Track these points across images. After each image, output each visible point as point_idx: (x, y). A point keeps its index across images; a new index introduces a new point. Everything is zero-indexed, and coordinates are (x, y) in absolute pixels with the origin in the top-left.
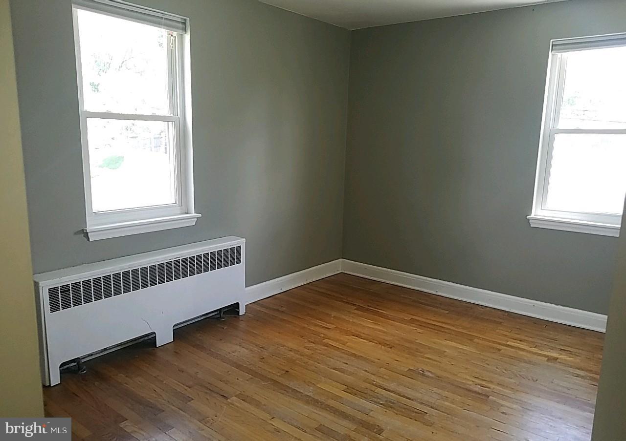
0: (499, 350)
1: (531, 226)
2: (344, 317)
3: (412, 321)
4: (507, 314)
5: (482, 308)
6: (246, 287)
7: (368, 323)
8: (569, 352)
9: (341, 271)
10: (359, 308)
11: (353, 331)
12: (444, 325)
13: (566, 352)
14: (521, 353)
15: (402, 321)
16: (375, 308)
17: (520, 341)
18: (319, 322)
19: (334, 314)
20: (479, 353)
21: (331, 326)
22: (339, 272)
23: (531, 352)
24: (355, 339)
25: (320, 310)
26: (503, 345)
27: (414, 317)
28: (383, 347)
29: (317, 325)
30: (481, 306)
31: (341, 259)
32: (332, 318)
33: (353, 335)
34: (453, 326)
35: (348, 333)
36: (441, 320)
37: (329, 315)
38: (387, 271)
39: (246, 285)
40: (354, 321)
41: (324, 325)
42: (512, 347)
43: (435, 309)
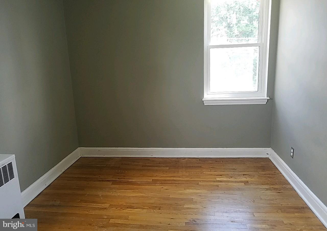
0: (218, 186)
1: (205, 105)
2: (109, 194)
3: (155, 182)
4: (198, 160)
5: (184, 160)
6: (21, 192)
7: (130, 194)
8: (248, 175)
9: (80, 156)
10: (114, 182)
11: (125, 204)
12: (175, 179)
13: (246, 175)
14: (230, 184)
15: (148, 183)
16: (125, 179)
17: (221, 176)
18: (94, 205)
19: (100, 193)
20: (211, 192)
21: (107, 205)
22: (79, 157)
23: (232, 182)
24: (131, 211)
25: (88, 194)
26: (216, 182)
27: (154, 178)
28: (154, 210)
29: (95, 209)
30: (182, 159)
31: (79, 148)
32: (102, 198)
33: (128, 208)
34: (180, 177)
35: (122, 207)
36: (170, 175)
37: (97, 196)
38: (115, 149)
39: (21, 191)
40: (119, 194)
41: (100, 206)
42: (221, 181)
43: (160, 168)
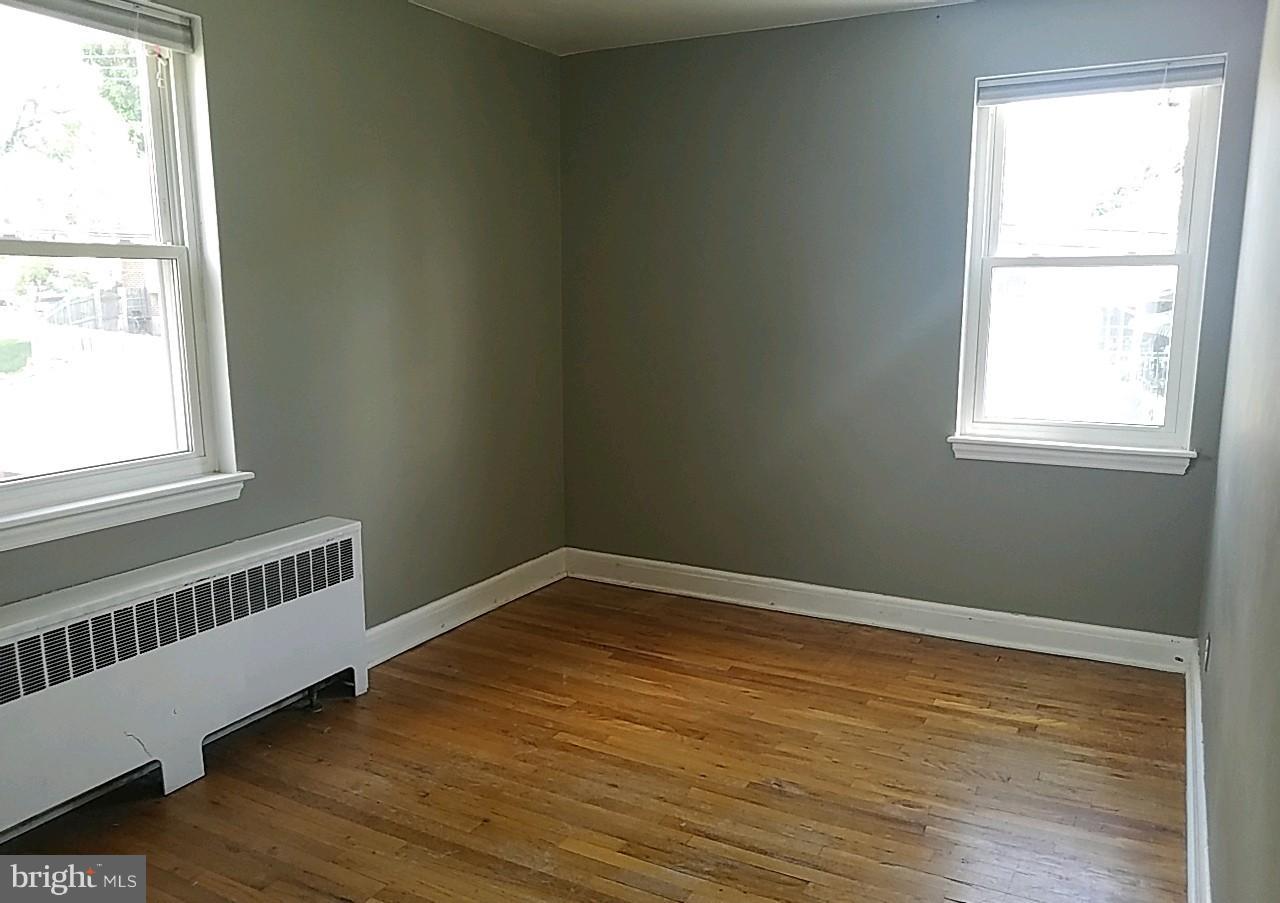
0: (923, 720)
1: (957, 456)
2: (589, 677)
3: (735, 673)
4: (918, 640)
6: (367, 629)
7: (645, 687)
8: (1055, 710)
9: (565, 575)
10: (619, 654)
11: (616, 709)
12: (801, 677)
13: (1048, 709)
14: (966, 721)
15: (712, 674)
16: (652, 651)
17: (958, 695)
18: (539, 695)
19: (567, 672)
20: (884, 730)
21: (568, 702)
22: (561, 577)
23: (984, 718)
24: (623, 725)
25: (535, 666)
26: (927, 709)
27: (736, 664)
28: (685, 738)
29: (534, 702)
30: (865, 628)
31: (564, 549)
32: (565, 683)
33: (618, 718)
34: (819, 676)
35: (604, 713)
36: (793, 664)
37: (558, 677)
38: (664, 568)
39: (366, 625)
40: (614, 684)
41: (551, 699)
42: (944, 710)
43: (775, 642)
